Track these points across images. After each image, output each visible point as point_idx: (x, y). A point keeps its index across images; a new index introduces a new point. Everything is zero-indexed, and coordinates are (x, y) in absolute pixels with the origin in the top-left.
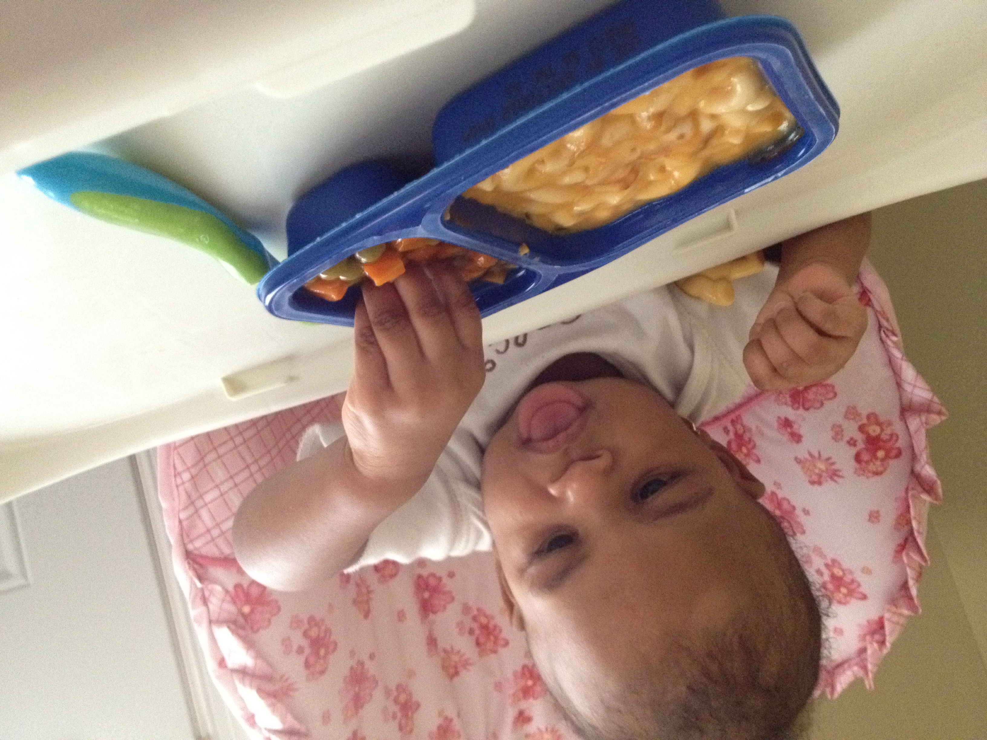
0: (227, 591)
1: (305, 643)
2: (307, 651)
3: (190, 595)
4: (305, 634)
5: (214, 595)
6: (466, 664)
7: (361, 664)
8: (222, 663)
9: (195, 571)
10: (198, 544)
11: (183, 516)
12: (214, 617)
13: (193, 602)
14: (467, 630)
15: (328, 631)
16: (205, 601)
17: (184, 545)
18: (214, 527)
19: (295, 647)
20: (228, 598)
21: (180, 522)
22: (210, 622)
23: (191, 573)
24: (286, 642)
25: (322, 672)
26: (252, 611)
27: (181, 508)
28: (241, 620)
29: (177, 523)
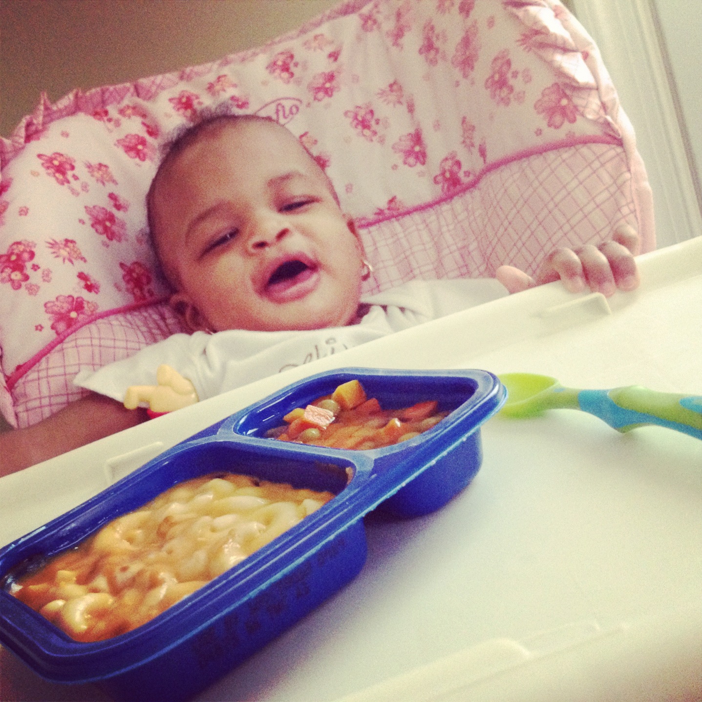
0: (583, 115)
1: (512, 82)
2: (509, 75)
3: (618, 109)
4: (511, 89)
5: (594, 111)
6: (382, 93)
7: (465, 76)
8: (586, 56)
9: (613, 130)
10: (612, 153)
11: (627, 175)
12: (594, 92)
13: (614, 104)
14: (381, 123)
15: (493, 96)
16: (604, 106)
17: (624, 151)
18: (597, 169)
19: (520, 77)
20: (581, 109)
21: (629, 170)
22: (597, 89)
23: (616, 127)
24: (528, 79)
25: (496, 59)
26: (559, 101)
27: (629, 182)
28: (568, 92)
29: (632, 169)
